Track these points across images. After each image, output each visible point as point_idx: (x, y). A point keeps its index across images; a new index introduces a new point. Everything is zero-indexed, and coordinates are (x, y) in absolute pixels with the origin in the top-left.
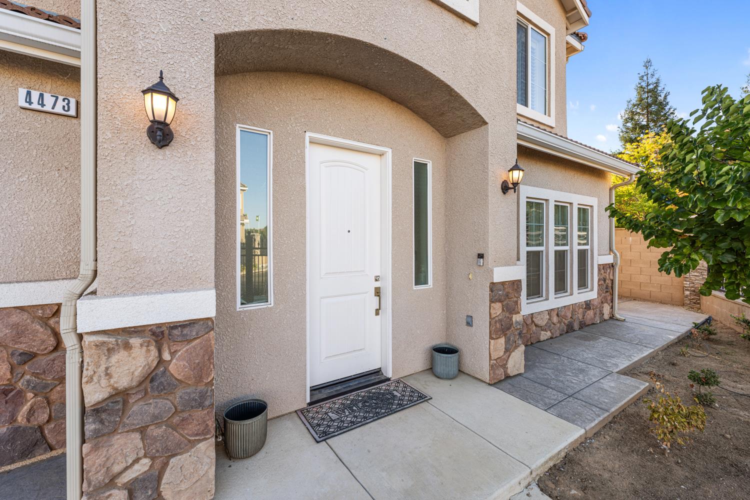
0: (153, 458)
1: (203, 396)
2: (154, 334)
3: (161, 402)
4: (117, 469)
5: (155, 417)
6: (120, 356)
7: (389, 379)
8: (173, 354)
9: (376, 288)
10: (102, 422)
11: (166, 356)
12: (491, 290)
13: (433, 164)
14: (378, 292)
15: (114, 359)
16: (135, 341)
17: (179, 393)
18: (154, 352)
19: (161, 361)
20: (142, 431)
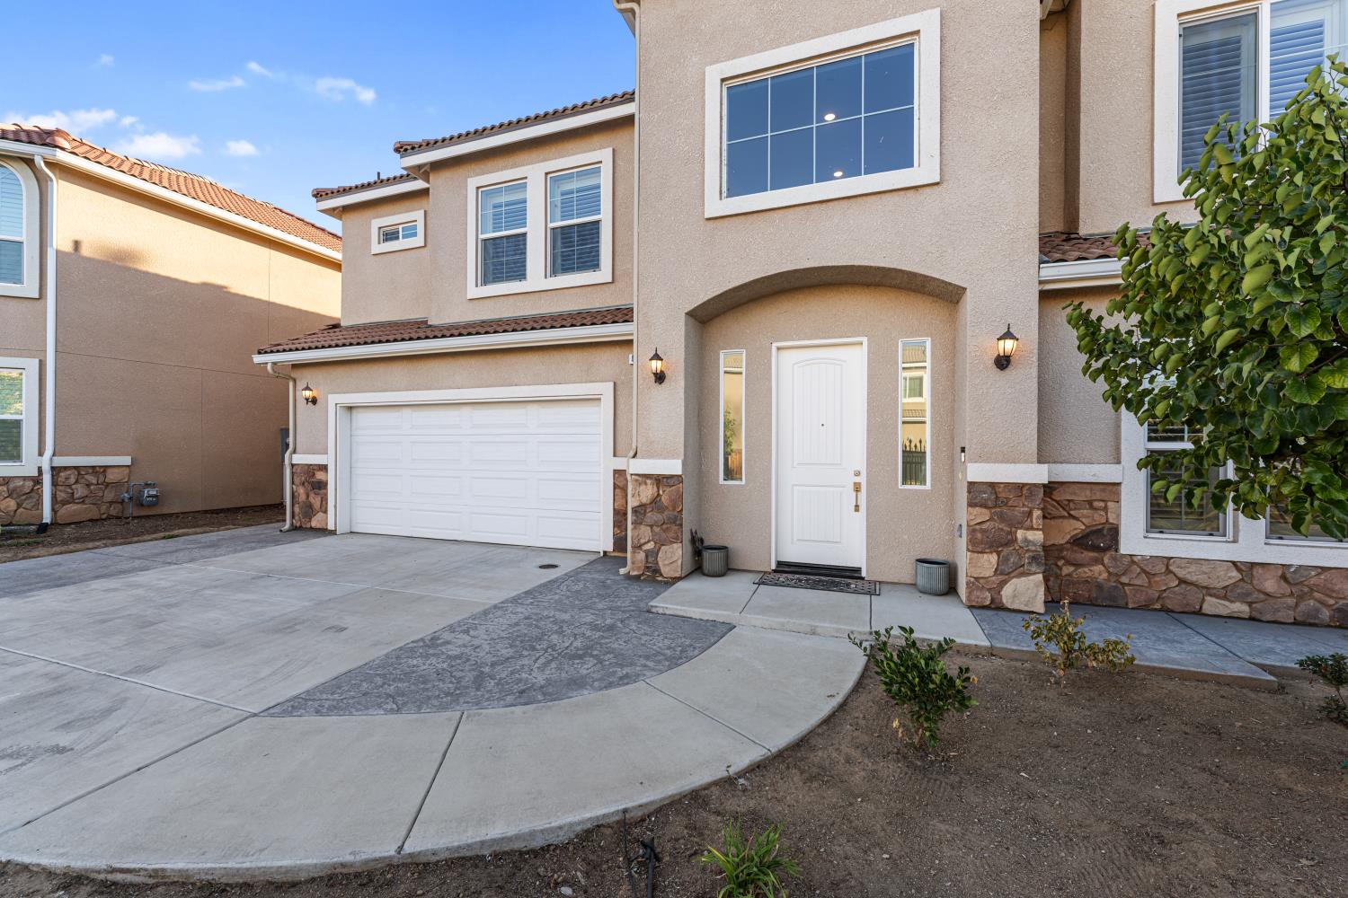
0: (655, 543)
1: (676, 517)
2: (656, 480)
3: (659, 515)
4: (642, 541)
5: (656, 522)
6: (643, 487)
7: (863, 579)
8: (664, 491)
9: (855, 484)
10: (637, 517)
11: (661, 492)
12: (969, 492)
13: (932, 341)
14: (857, 488)
15: (641, 488)
16: (649, 481)
17: (666, 513)
18: (655, 489)
19: (658, 495)
20: (651, 526)
